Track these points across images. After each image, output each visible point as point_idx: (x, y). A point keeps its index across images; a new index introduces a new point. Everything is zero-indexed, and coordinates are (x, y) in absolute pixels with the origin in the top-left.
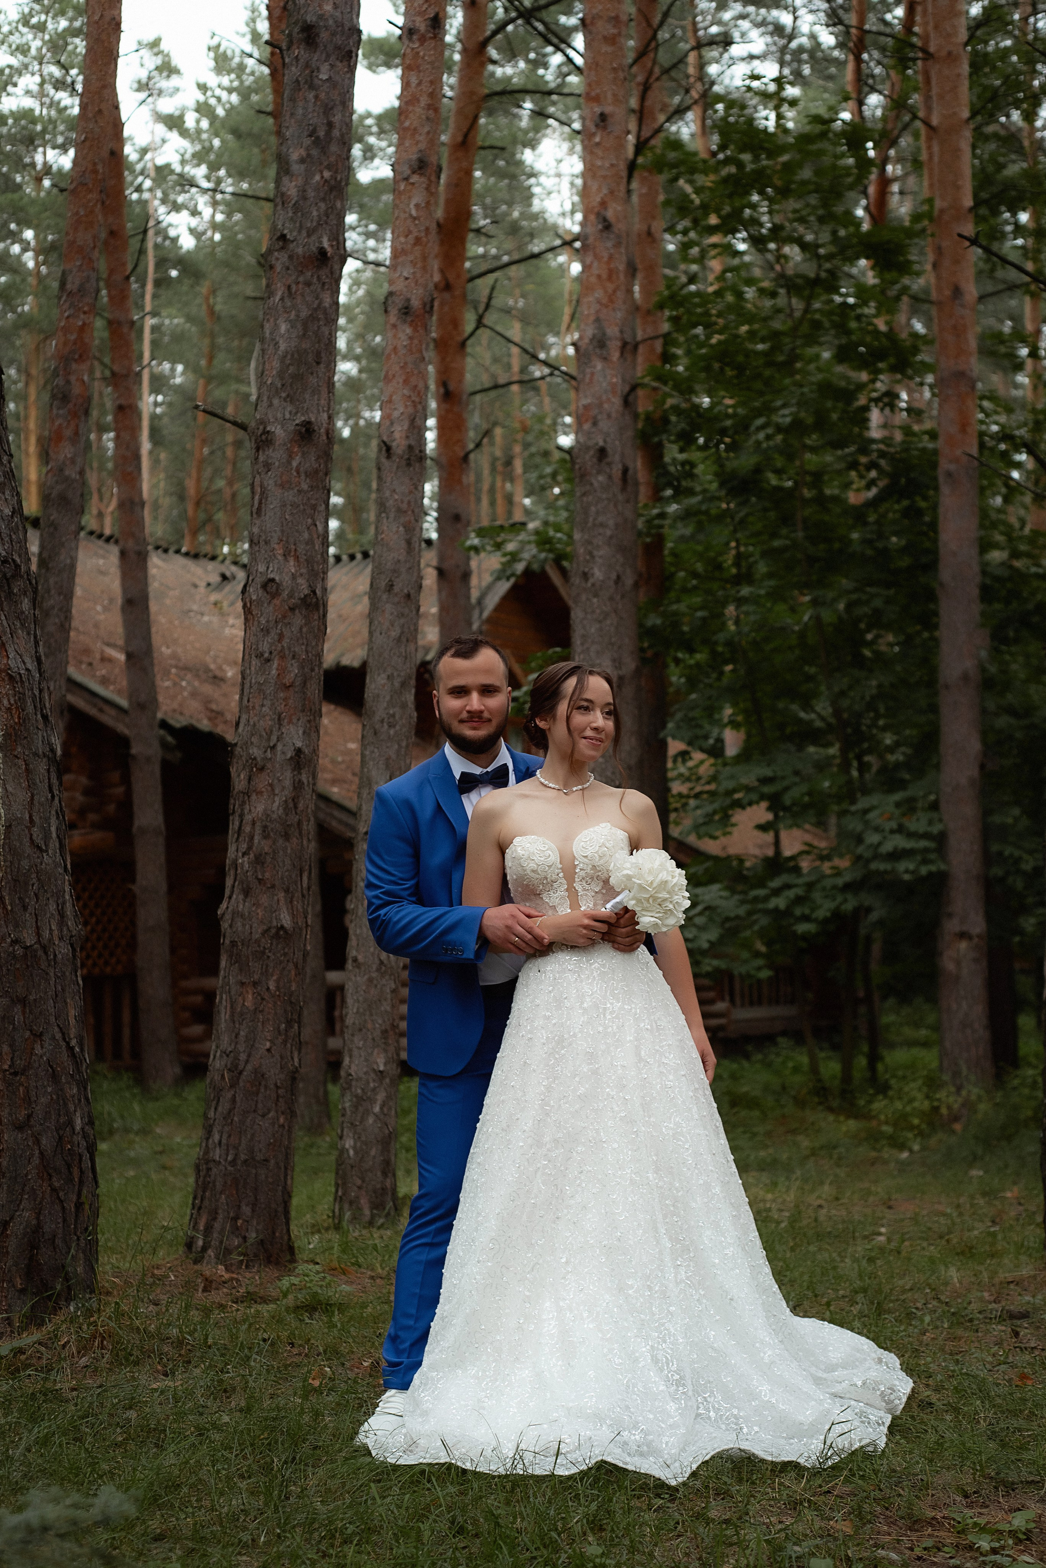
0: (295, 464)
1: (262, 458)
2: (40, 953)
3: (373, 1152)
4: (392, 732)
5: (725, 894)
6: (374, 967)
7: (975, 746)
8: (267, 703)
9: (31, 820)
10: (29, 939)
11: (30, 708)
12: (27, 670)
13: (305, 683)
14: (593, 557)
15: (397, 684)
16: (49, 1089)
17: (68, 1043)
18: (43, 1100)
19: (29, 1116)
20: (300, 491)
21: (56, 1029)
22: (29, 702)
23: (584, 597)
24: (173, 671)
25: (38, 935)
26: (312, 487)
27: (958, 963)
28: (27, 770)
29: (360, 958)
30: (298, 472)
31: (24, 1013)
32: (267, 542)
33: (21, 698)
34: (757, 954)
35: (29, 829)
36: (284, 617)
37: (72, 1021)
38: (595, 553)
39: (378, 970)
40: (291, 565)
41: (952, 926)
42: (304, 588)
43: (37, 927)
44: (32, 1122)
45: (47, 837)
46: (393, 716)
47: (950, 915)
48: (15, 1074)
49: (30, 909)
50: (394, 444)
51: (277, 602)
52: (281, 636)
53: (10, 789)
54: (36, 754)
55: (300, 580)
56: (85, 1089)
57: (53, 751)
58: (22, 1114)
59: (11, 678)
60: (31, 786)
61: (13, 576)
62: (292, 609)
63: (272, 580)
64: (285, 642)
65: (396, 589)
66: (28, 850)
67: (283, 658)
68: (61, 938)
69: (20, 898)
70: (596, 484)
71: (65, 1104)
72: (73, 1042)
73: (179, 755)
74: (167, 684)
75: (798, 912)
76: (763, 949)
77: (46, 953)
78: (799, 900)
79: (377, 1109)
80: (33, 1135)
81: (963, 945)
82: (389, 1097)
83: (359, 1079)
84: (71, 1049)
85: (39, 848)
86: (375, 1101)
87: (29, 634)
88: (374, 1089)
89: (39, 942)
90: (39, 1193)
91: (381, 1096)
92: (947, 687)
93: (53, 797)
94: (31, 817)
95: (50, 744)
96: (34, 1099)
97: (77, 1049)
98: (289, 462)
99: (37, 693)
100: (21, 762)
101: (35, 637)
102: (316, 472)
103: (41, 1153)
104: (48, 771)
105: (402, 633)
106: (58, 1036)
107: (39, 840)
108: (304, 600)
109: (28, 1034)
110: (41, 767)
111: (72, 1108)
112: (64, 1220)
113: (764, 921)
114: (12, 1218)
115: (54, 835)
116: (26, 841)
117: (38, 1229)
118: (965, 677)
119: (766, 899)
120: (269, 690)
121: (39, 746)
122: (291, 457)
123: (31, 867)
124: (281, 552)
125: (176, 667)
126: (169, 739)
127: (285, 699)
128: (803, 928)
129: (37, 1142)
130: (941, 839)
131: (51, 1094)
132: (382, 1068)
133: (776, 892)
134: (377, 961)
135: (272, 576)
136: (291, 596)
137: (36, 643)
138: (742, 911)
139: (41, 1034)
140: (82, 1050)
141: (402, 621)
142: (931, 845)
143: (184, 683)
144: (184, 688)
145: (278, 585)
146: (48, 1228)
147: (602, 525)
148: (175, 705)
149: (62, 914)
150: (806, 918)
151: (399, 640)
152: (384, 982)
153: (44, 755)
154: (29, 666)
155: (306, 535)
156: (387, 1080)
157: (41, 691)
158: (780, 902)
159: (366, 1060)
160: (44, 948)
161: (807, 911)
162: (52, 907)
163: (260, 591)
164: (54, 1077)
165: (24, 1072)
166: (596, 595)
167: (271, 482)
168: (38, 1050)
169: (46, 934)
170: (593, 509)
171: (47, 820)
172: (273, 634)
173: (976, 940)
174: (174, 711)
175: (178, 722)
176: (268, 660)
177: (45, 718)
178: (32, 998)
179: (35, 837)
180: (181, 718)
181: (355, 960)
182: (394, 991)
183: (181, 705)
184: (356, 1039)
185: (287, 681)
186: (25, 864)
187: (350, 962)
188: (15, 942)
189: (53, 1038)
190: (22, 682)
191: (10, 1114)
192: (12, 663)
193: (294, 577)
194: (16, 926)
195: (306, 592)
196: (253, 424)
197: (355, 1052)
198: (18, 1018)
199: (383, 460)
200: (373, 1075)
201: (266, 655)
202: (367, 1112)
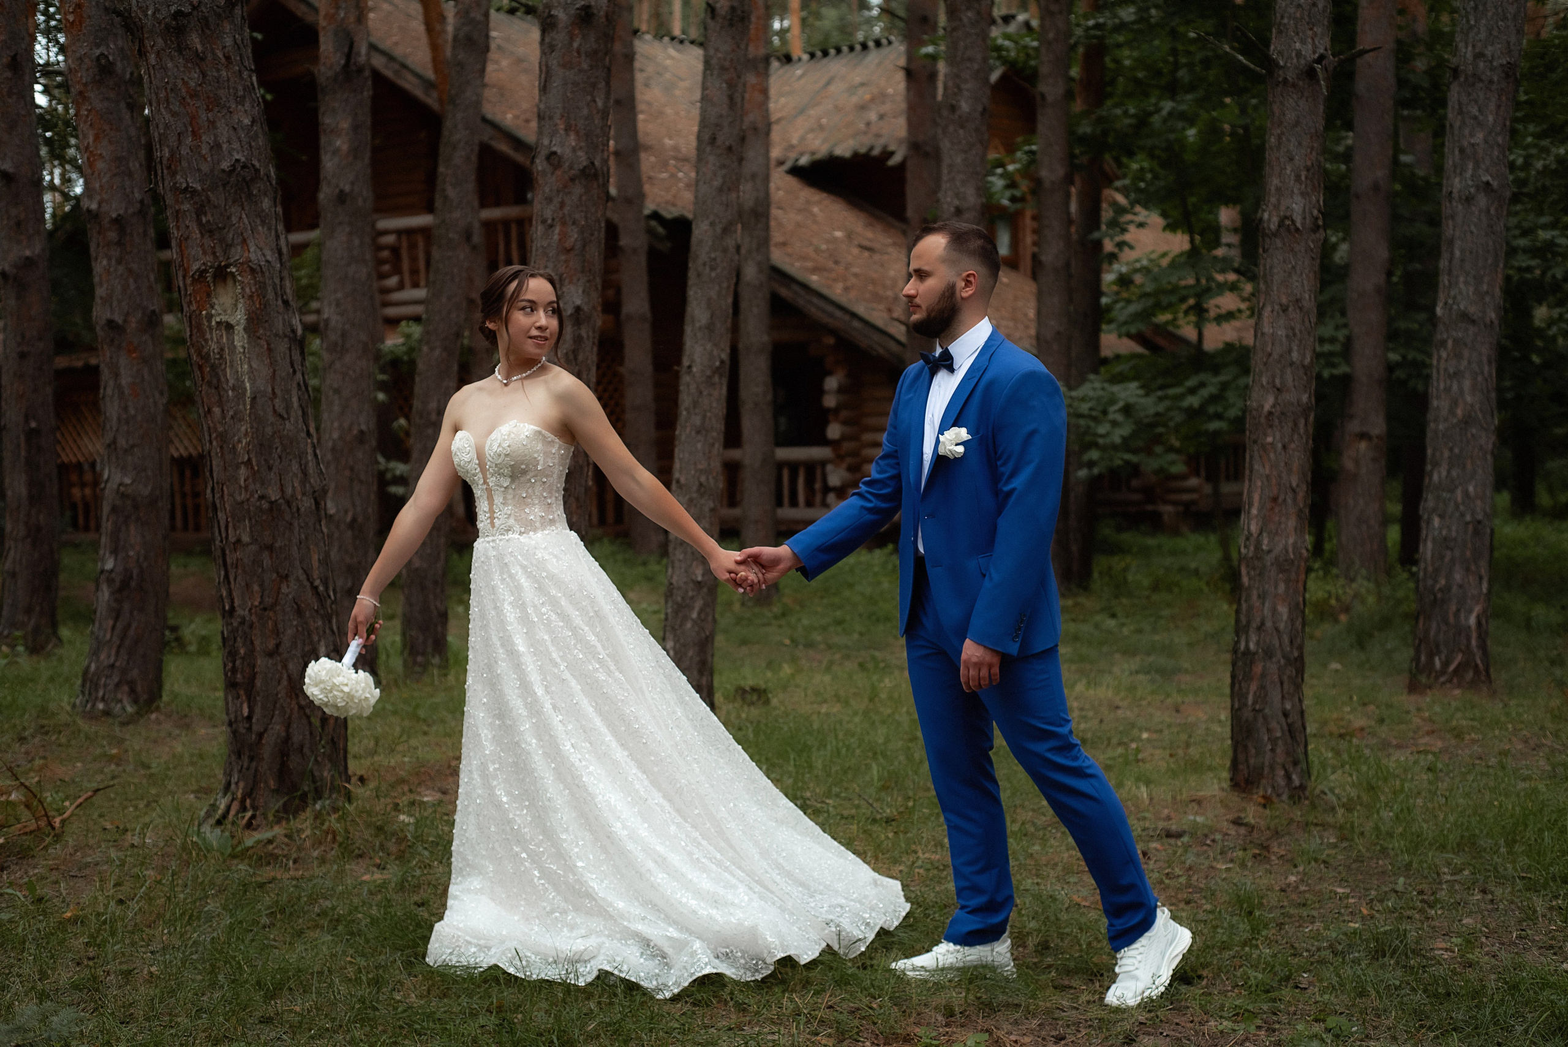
0: (575, 45)
1: (547, 40)
2: (284, 507)
3: (690, 653)
4: (713, 274)
5: (1141, 392)
6: (695, 488)
7: (1382, 253)
8: (550, 265)
9: (274, 393)
10: (274, 494)
11: (271, 295)
12: (267, 261)
13: (584, 246)
14: (960, 89)
15: (718, 230)
16: (295, 623)
17: (312, 584)
18: (290, 632)
19: (278, 646)
20: (580, 71)
21: (301, 572)
22: (270, 289)
23: (951, 128)
24: (672, 162)
25: (282, 491)
26: (591, 66)
27: (1357, 462)
28: (269, 349)
29: (683, 480)
30: (578, 52)
31: (271, 558)
32: (551, 118)
33: (262, 286)
34: (1171, 449)
35: (272, 400)
36: (565, 186)
37: (315, 564)
38: (963, 86)
39: (698, 491)
40: (572, 140)
41: (1354, 426)
42: (583, 159)
43: (282, 485)
44: (281, 650)
45: (288, 407)
46: (715, 259)
47: (1351, 417)
48: (265, 609)
49: (275, 469)
50: (718, 5)
51: (559, 173)
52: (562, 205)
53: (254, 366)
54: (276, 335)
55: (580, 153)
56: (330, 622)
57: (294, 331)
58: (271, 644)
59: (252, 270)
60: (273, 363)
61: (252, 180)
62: (572, 180)
63: (555, 153)
64: (566, 210)
65: (719, 142)
66: (271, 418)
67: (564, 224)
68: (304, 494)
69: (265, 460)
70: (965, 20)
71: (309, 635)
72: (317, 582)
73: (669, 245)
74: (664, 175)
75: (1211, 410)
76: (1177, 444)
77: (289, 507)
78: (1214, 399)
79: (694, 615)
80: (281, 661)
81: (1363, 445)
82: (706, 605)
83: (679, 588)
84: (315, 589)
85: (281, 416)
86: (693, 608)
87: (269, 229)
88: (692, 598)
89: (283, 497)
90: (288, 711)
91: (698, 604)
92: (1357, 197)
93: (295, 372)
94: (273, 389)
95: (291, 325)
96: (281, 630)
97: (321, 588)
98: (571, 44)
99: (277, 281)
100: (263, 343)
101: (276, 231)
102: (596, 52)
103: (289, 676)
104: (290, 349)
105: (724, 182)
106: (303, 577)
107: (281, 410)
108: (583, 171)
109: (275, 575)
110: (282, 346)
111: (316, 638)
112: (311, 734)
113: (1179, 417)
114: (266, 730)
115: (296, 404)
116: (270, 410)
117: (287, 739)
118: (1376, 187)
119: (1182, 396)
120: (552, 253)
121: (279, 326)
122: (572, 38)
123: (275, 433)
124: (562, 127)
125: (676, 158)
126: (660, 230)
127: (566, 261)
128: (1214, 425)
129: (285, 667)
130: (1348, 343)
131: (296, 626)
132: (700, 578)
133: (1192, 391)
134: (697, 483)
135: (554, 149)
136: (571, 168)
137: (278, 237)
138: (1161, 408)
139: (287, 576)
140: (327, 589)
141: (724, 172)
142: (1337, 347)
143: (680, 175)
144: (680, 180)
145: (560, 157)
146: (296, 738)
147: (970, 60)
148: (669, 197)
149: (305, 473)
150: (1219, 416)
151: (720, 190)
152: (703, 501)
153: (286, 336)
154: (269, 258)
155: (585, 112)
156: (705, 590)
157: (282, 279)
158: (1194, 401)
159: (686, 571)
160: (288, 503)
161: (1220, 409)
162: (295, 467)
163: (545, 163)
164: (299, 612)
165: (272, 607)
166: (962, 127)
167: (555, 62)
168: (284, 589)
169: (289, 491)
170: (962, 43)
171: (288, 392)
172: (556, 201)
173: (1376, 440)
174: (667, 202)
175: (669, 213)
176: (551, 226)
177: (286, 303)
178: (277, 545)
179: (277, 407)
180: (673, 209)
181: (678, 481)
182: (712, 510)
183: (675, 197)
184: (677, 552)
185: (568, 245)
186: (269, 430)
187: (674, 483)
188: (262, 497)
189: (298, 579)
190: (262, 272)
191: (262, 643)
192: (253, 257)
193: (574, 150)
194: (263, 484)
195: (585, 164)
196: (541, 7)
197: (677, 564)
198: (267, 562)
199: (709, 21)
200: (691, 585)
201: (549, 221)
202: (686, 618)
